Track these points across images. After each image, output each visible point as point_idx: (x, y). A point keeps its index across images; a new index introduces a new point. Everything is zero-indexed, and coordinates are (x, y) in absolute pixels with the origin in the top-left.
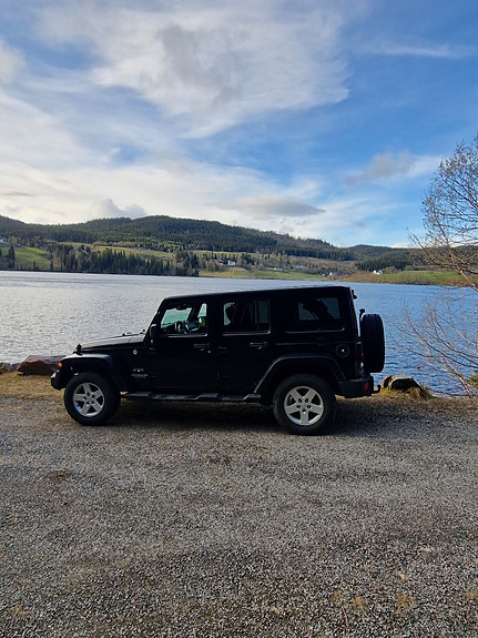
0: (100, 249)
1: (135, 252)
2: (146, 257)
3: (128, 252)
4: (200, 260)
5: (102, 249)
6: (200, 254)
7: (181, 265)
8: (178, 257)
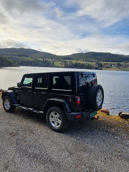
0: (74, 62)
1: (84, 62)
2: (87, 64)
3: (82, 62)
4: (103, 65)
5: (75, 62)
6: (103, 63)
7: (97, 66)
8: (96, 64)
